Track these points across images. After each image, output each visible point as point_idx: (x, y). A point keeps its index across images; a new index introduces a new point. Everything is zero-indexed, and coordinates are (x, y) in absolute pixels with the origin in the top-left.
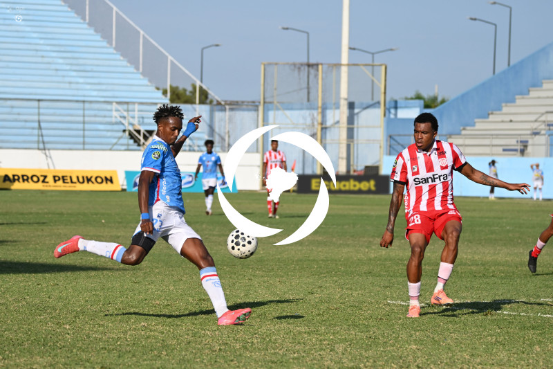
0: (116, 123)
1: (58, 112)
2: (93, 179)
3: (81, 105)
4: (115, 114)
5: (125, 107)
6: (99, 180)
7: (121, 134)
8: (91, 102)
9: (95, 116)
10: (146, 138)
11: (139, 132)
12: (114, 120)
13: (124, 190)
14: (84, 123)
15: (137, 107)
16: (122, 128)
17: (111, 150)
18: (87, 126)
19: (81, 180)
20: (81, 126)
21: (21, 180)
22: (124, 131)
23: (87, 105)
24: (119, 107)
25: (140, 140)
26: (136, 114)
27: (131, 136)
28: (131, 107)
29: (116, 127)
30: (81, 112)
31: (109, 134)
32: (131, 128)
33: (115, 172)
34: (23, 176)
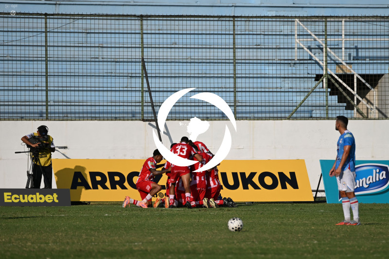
0: (302, 62)
1: (180, 40)
2: (256, 179)
3: (228, 25)
4: (297, 42)
5: (320, 27)
6: (268, 181)
7: (312, 84)
8: (248, 18)
9: (258, 48)
10: (363, 91)
11: (348, 78)
12: (296, 55)
13: (317, 200)
14: (235, 62)
15: (344, 27)
16: (315, 70)
17: (289, 119)
18: (241, 69)
19: (231, 182)
20: (229, 69)
21: (108, 184)
22: (318, 77)
23: (240, 26)
24: (308, 28)
25: (352, 96)
26: (343, 41)
27: (333, 88)
28: (331, 27)
29: (301, 70)
31: (287, 84)
32: (333, 71)
33: (301, 163)
34: (112, 174)
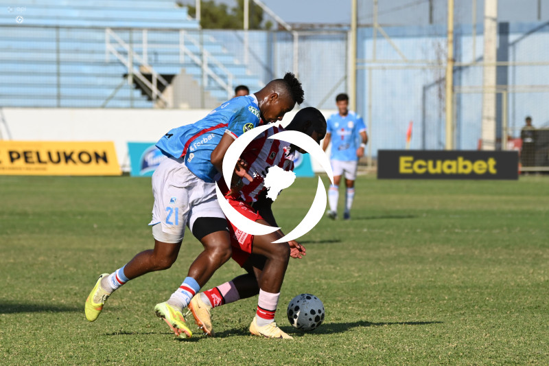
0: (112, 63)
1: (15, 44)
2: (75, 157)
3: (52, 33)
4: (109, 47)
5: (126, 35)
6: (85, 158)
7: (120, 81)
8: (69, 28)
9: (77, 51)
10: (161, 87)
11: (149, 77)
12: (107, 58)
13: (125, 174)
14: (58, 62)
15: (145, 36)
16: (122, 70)
17: (103, 107)
18: (63, 68)
19: (55, 158)
20: (53, 68)
22: (125, 76)
23: (63, 34)
24: (117, 36)
25: (151, 91)
26: (145, 47)
27: (137, 84)
28: (136, 36)
29: (112, 70)
30: (53, 45)
31: (100, 81)
32: (136, 71)
33: (111, 144)
